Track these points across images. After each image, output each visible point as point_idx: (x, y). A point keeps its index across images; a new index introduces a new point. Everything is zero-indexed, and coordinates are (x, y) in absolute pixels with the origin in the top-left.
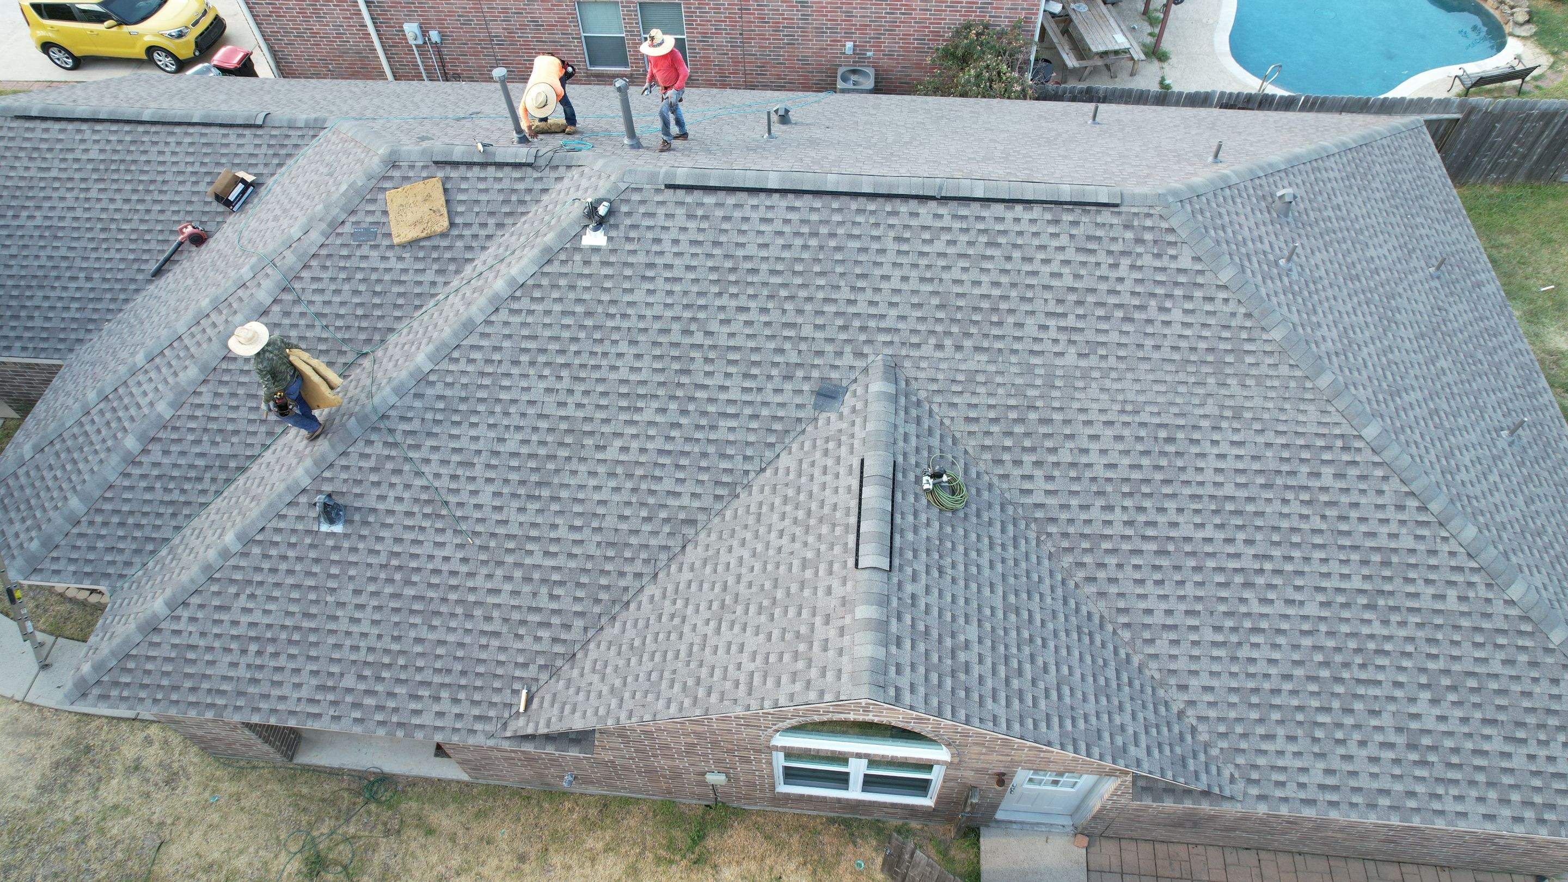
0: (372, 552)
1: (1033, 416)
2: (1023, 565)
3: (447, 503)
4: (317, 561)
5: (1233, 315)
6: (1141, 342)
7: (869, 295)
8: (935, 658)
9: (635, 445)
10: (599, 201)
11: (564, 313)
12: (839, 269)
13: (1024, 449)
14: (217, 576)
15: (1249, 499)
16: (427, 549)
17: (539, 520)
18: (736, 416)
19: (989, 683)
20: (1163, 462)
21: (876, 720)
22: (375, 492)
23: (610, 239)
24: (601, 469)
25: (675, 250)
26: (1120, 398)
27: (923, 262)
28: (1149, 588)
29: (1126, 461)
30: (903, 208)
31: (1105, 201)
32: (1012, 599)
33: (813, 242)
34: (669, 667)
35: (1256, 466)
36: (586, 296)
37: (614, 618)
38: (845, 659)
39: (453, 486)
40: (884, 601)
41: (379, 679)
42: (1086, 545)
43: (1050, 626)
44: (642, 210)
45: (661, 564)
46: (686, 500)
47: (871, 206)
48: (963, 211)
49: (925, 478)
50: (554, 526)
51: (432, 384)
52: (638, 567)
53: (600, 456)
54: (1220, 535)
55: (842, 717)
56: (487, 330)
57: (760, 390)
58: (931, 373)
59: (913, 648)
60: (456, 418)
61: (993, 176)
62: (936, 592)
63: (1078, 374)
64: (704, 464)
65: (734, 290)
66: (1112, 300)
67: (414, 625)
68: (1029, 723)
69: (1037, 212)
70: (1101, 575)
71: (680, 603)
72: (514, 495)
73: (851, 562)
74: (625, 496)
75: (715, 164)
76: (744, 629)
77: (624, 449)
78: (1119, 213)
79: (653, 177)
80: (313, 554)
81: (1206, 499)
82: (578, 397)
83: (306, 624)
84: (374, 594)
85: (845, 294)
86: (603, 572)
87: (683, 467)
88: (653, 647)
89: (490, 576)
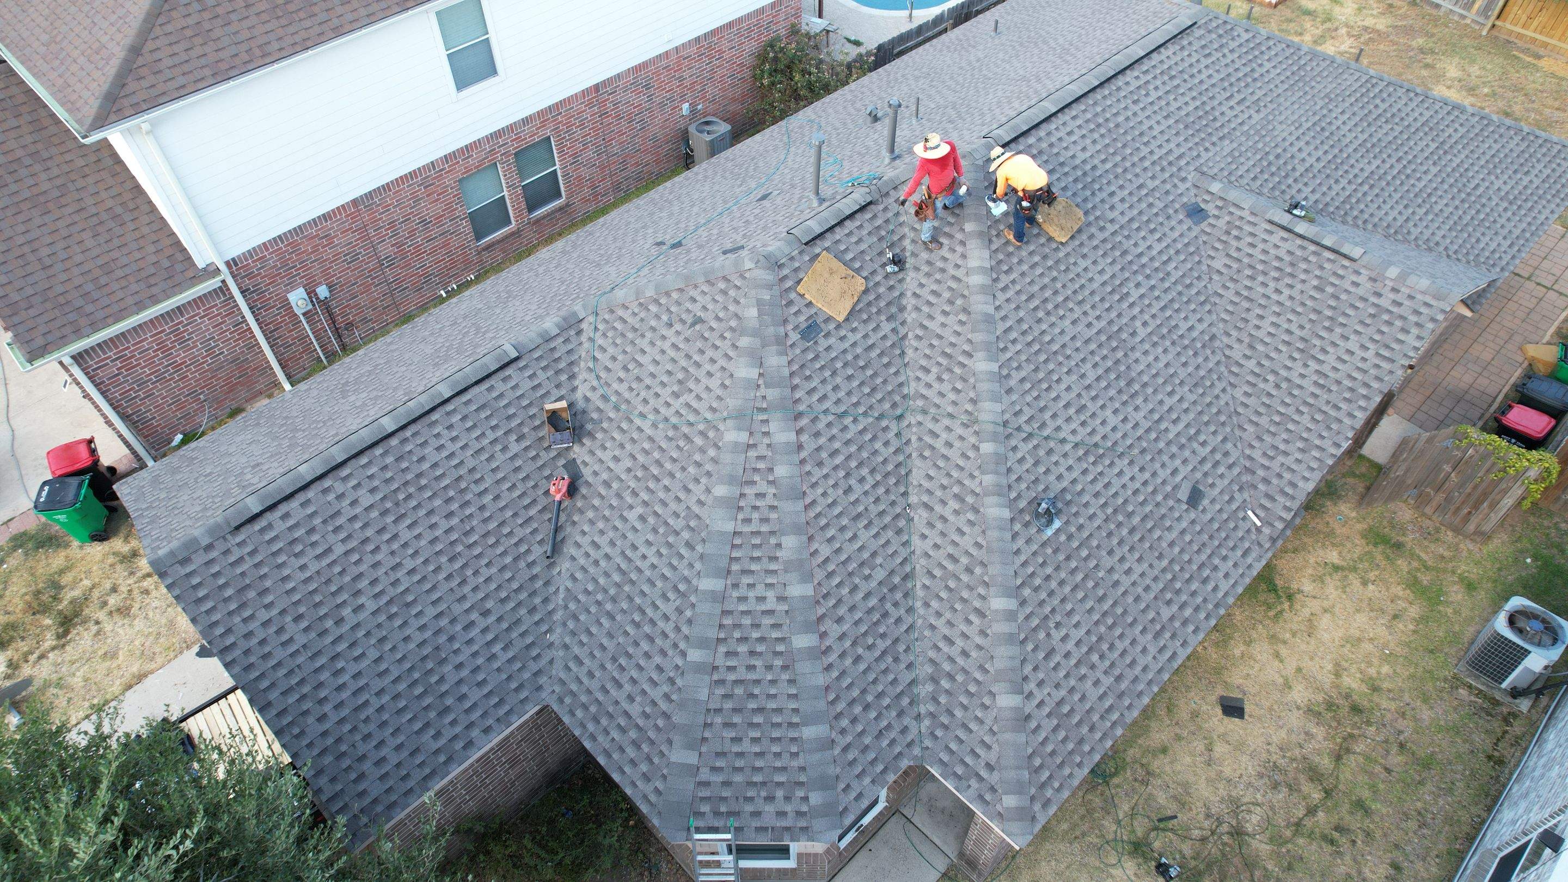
0: (1092, 517)
3: (1096, 444)
4: (1068, 558)
7: (1154, 143)
14: (1022, 636)
16: (1117, 483)
17: (1151, 405)
18: (1170, 259)
20: (1331, 142)
22: (1052, 478)
26: (1289, 122)
28: (1385, 208)
31: (1189, 24)
34: (1320, 404)
37: (1240, 426)
39: (1089, 429)
41: (1178, 592)
42: (1348, 206)
45: (1226, 374)
46: (1199, 327)
49: (1295, 212)
51: (1008, 376)
52: (1219, 385)
57: (1164, 235)
60: (1045, 386)
64: (1185, 299)
65: (1097, 186)
66: (1241, 74)
67: (1160, 538)
70: (1366, 216)
71: (1270, 377)
72: (1124, 403)
76: (1335, 345)
77: (1145, 324)
78: (1200, 27)
80: (1061, 557)
81: (1359, 148)
83: (1106, 606)
84: (1121, 543)
86: (1208, 405)
87: (1179, 310)
88: (1292, 408)
89: (1163, 466)
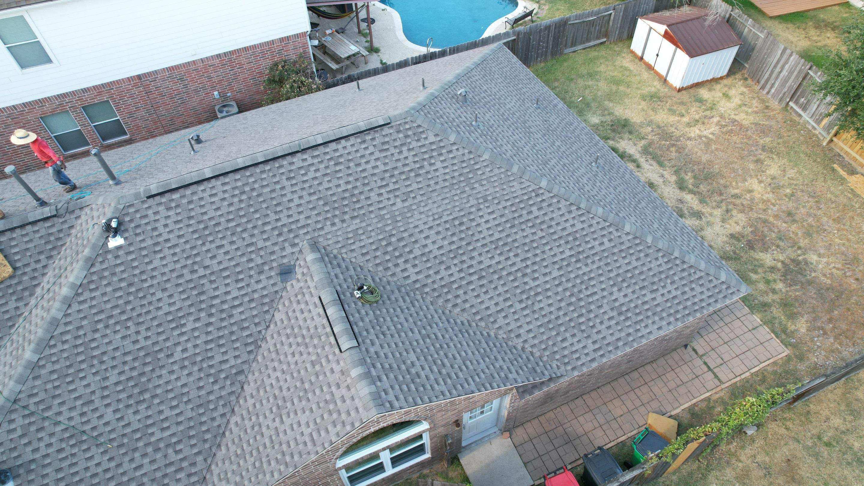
1: (393, 239)
2: (421, 313)
3: (84, 432)
5: (464, 155)
6: (428, 183)
7: (285, 213)
8: (401, 378)
9: (189, 345)
10: (110, 220)
11: (115, 290)
12: (264, 206)
13: (397, 257)
15: (508, 236)
16: (83, 465)
17: (150, 413)
18: (240, 305)
19: (432, 377)
20: (463, 235)
21: (385, 425)
22: (29, 449)
23: (126, 239)
24: (175, 367)
25: (168, 230)
26: (430, 214)
27: (306, 185)
28: (483, 297)
29: (446, 242)
30: (285, 162)
31: (383, 123)
32: (424, 332)
33: (244, 197)
34: (264, 455)
35: (504, 220)
36: (125, 276)
37: (219, 446)
38: (357, 401)
39: (84, 419)
40: (362, 362)
42: (446, 290)
43: (447, 336)
44: (138, 216)
45: (233, 403)
46: (232, 362)
47: (267, 167)
48: (316, 153)
49: (355, 292)
50: (161, 412)
51: (44, 366)
52: (221, 411)
53: (171, 360)
54: (502, 258)
55: (367, 432)
56: (68, 320)
57: (248, 285)
58: (334, 240)
59: (388, 378)
60: (69, 379)
61: (323, 131)
62: (386, 345)
63: (406, 210)
64: (234, 338)
65: (210, 238)
66: (407, 169)
68: (459, 386)
69: (352, 140)
70: (459, 301)
71: (254, 418)
72: (128, 406)
73: (337, 351)
74: (196, 376)
75: (170, 176)
76: (296, 413)
77: (185, 350)
78: (392, 127)
79: (137, 196)
81: (489, 244)
82: (144, 334)
85: (273, 217)
86: (201, 423)
87: (223, 345)
88: (250, 449)
89: (132, 460)
